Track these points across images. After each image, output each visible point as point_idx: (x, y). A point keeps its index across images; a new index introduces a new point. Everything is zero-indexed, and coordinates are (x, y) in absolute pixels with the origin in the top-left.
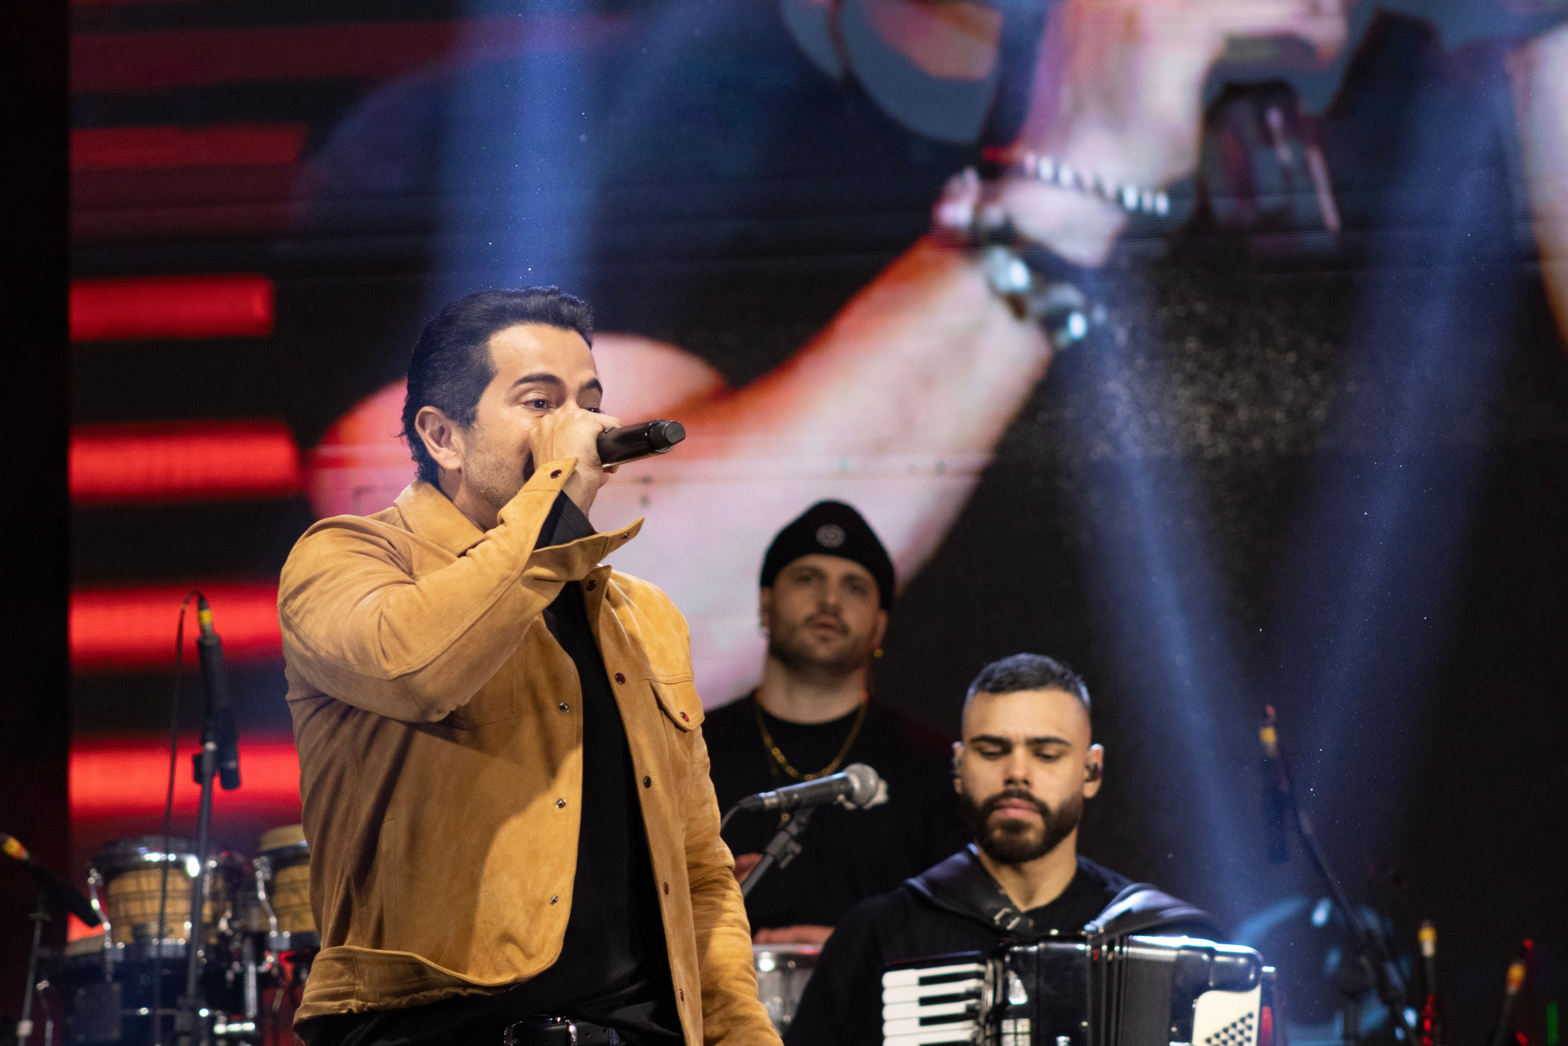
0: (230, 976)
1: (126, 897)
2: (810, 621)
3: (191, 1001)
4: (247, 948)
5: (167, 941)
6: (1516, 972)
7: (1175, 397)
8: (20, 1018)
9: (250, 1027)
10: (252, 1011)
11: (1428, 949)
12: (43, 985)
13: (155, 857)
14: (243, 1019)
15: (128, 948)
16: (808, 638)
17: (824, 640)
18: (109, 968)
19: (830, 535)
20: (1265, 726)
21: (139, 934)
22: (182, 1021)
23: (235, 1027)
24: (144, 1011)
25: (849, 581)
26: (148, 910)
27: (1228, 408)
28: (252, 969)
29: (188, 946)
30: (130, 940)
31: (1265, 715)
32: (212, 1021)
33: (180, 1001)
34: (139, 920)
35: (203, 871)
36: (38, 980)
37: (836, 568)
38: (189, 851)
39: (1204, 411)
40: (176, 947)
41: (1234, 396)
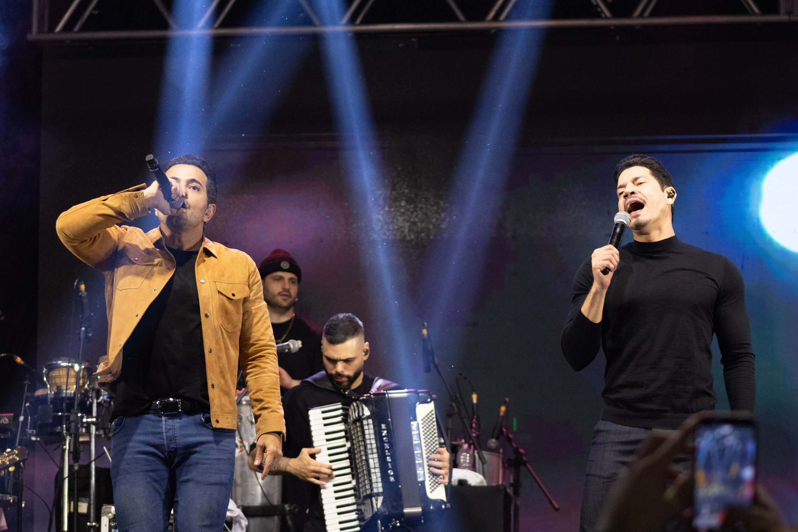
0: (88, 403)
1: (55, 377)
2: (279, 294)
3: (75, 411)
4: (94, 394)
5: (68, 391)
6: (503, 409)
7: (397, 220)
8: (20, 415)
9: (94, 420)
10: (94, 414)
11: (475, 401)
12: (27, 404)
13: (64, 364)
14: (92, 417)
15: (55, 393)
16: (280, 299)
17: (285, 300)
18: (49, 400)
19: (285, 265)
20: (424, 328)
21: (59, 389)
22: (72, 418)
23: (89, 420)
24: (60, 414)
25: (291, 279)
26: (62, 381)
27: (414, 223)
28: (95, 401)
29: (75, 393)
30: (56, 391)
31: (424, 325)
32: (82, 417)
33: (72, 411)
34: (59, 384)
35: (80, 370)
36: (25, 403)
37: (287, 276)
38: (75, 363)
39: (407, 225)
40: (71, 393)
41: (416, 220)
